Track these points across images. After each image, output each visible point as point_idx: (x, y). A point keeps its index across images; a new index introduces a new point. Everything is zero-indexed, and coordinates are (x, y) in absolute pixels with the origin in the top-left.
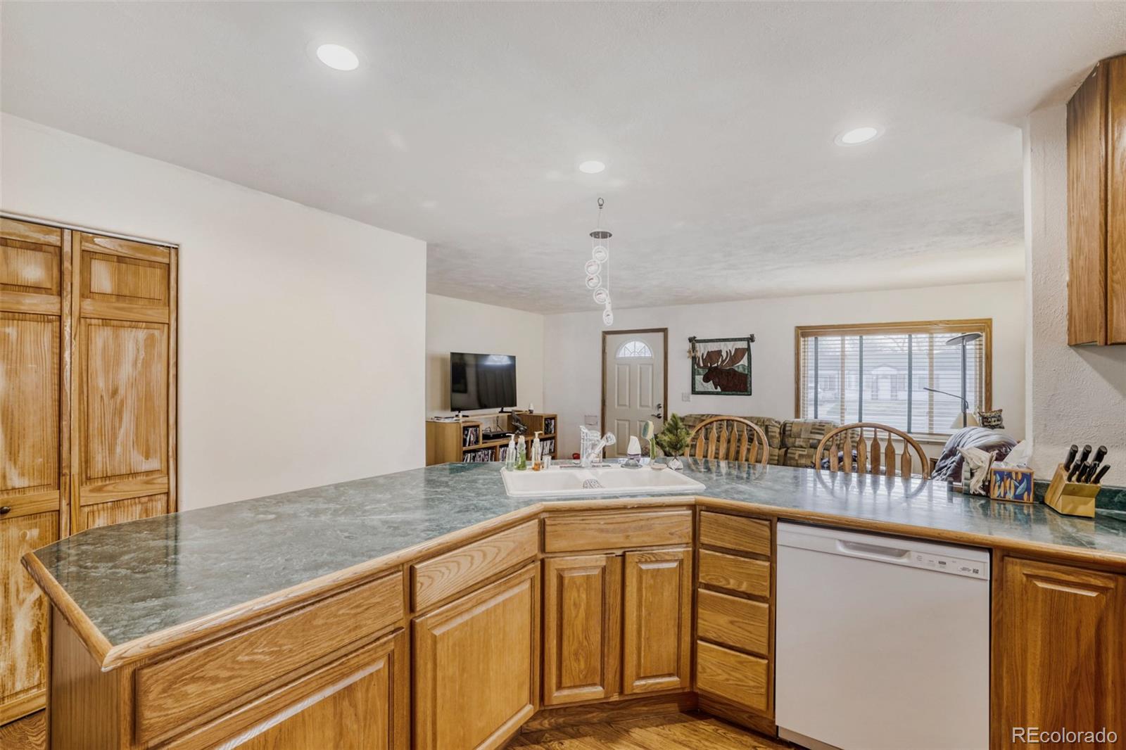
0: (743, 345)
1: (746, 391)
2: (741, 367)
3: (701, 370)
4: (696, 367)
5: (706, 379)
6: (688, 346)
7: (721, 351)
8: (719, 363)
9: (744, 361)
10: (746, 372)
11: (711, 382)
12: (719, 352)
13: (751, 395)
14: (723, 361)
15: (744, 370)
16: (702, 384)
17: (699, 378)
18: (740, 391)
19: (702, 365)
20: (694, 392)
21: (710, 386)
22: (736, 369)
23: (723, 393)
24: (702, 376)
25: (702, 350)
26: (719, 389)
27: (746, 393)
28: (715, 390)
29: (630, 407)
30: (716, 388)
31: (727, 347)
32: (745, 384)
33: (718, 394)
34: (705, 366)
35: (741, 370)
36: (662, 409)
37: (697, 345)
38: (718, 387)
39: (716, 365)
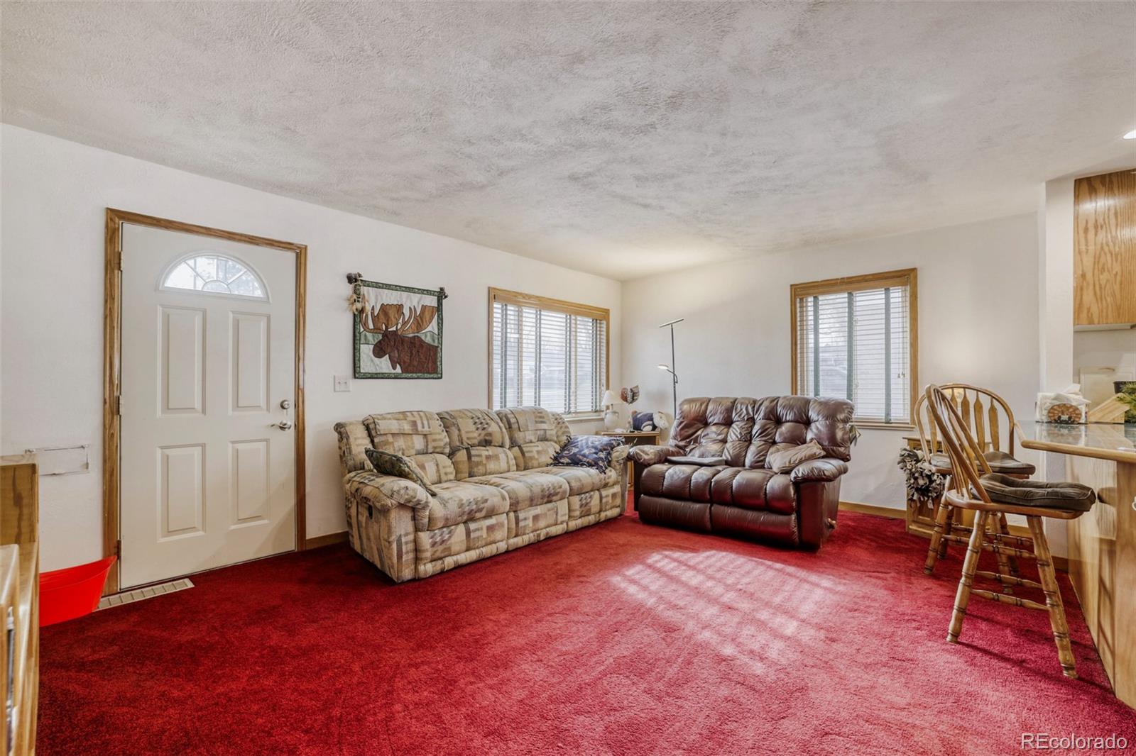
0: (432, 301)
1: (436, 373)
2: (428, 334)
3: (369, 336)
4: (362, 330)
5: (379, 351)
6: (348, 289)
7: (401, 306)
8: (399, 326)
9: (433, 327)
10: (436, 344)
11: (387, 356)
12: (399, 308)
13: (441, 378)
14: (405, 323)
15: (434, 341)
16: (372, 361)
17: (366, 350)
18: (428, 373)
19: (371, 326)
20: (357, 373)
21: (384, 364)
22: (423, 338)
23: (404, 375)
24: (372, 347)
25: (374, 299)
26: (399, 370)
27: (435, 376)
28: (393, 371)
29: (204, 411)
30: (394, 368)
31: (411, 301)
32: (435, 362)
33: (396, 377)
34: (376, 330)
35: (428, 340)
36: (291, 411)
37: (364, 290)
38: (398, 366)
39: (394, 329)
